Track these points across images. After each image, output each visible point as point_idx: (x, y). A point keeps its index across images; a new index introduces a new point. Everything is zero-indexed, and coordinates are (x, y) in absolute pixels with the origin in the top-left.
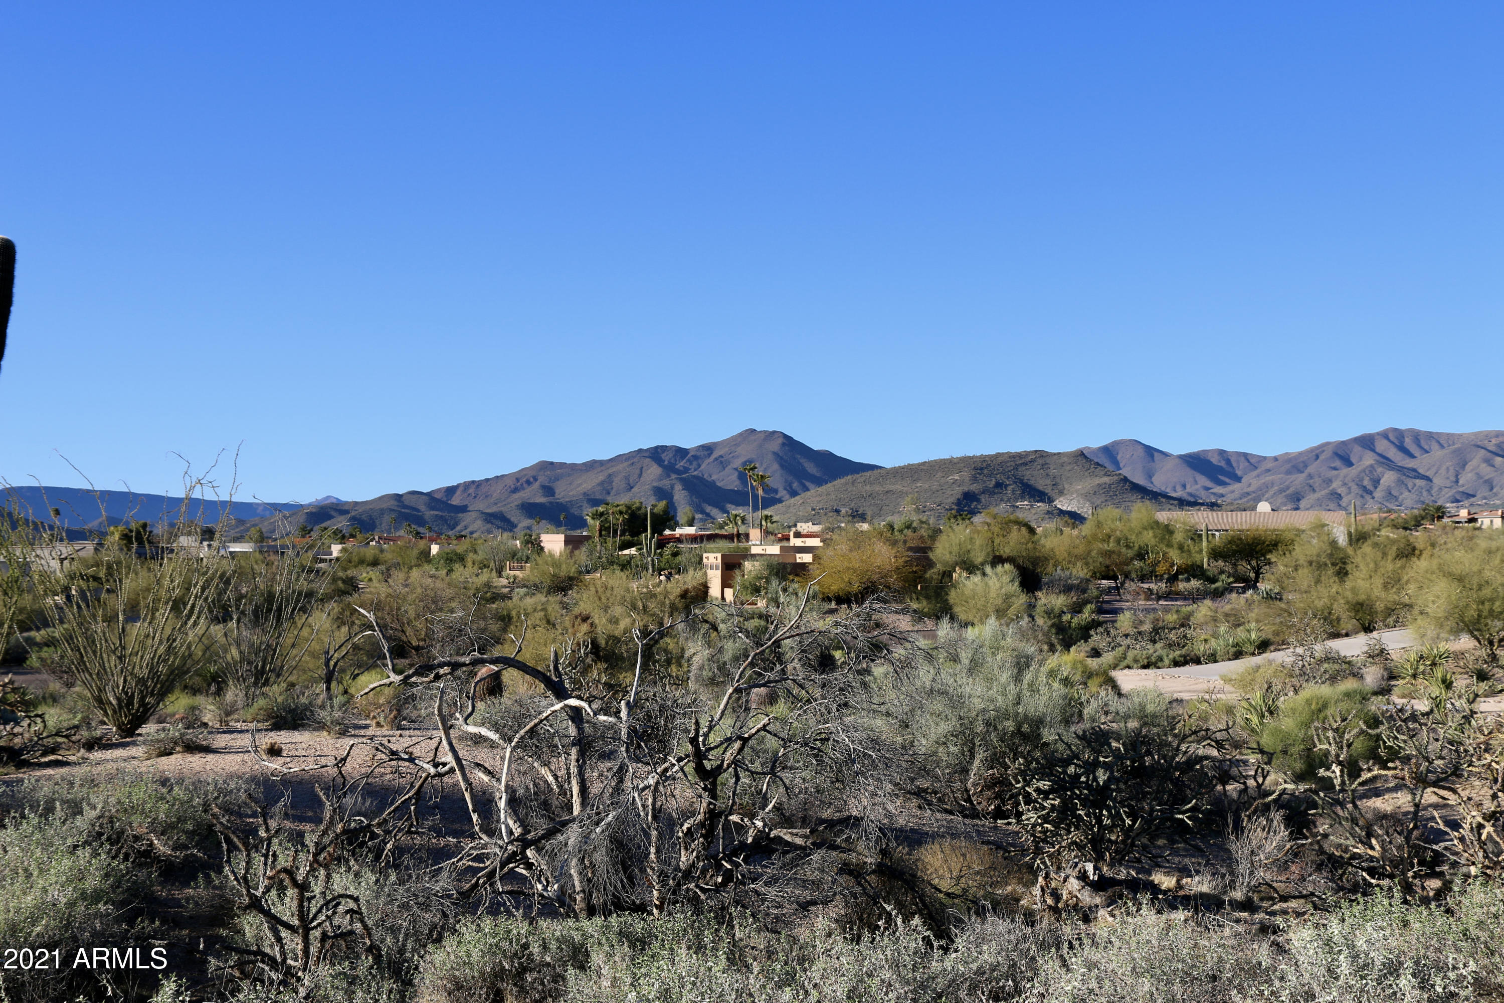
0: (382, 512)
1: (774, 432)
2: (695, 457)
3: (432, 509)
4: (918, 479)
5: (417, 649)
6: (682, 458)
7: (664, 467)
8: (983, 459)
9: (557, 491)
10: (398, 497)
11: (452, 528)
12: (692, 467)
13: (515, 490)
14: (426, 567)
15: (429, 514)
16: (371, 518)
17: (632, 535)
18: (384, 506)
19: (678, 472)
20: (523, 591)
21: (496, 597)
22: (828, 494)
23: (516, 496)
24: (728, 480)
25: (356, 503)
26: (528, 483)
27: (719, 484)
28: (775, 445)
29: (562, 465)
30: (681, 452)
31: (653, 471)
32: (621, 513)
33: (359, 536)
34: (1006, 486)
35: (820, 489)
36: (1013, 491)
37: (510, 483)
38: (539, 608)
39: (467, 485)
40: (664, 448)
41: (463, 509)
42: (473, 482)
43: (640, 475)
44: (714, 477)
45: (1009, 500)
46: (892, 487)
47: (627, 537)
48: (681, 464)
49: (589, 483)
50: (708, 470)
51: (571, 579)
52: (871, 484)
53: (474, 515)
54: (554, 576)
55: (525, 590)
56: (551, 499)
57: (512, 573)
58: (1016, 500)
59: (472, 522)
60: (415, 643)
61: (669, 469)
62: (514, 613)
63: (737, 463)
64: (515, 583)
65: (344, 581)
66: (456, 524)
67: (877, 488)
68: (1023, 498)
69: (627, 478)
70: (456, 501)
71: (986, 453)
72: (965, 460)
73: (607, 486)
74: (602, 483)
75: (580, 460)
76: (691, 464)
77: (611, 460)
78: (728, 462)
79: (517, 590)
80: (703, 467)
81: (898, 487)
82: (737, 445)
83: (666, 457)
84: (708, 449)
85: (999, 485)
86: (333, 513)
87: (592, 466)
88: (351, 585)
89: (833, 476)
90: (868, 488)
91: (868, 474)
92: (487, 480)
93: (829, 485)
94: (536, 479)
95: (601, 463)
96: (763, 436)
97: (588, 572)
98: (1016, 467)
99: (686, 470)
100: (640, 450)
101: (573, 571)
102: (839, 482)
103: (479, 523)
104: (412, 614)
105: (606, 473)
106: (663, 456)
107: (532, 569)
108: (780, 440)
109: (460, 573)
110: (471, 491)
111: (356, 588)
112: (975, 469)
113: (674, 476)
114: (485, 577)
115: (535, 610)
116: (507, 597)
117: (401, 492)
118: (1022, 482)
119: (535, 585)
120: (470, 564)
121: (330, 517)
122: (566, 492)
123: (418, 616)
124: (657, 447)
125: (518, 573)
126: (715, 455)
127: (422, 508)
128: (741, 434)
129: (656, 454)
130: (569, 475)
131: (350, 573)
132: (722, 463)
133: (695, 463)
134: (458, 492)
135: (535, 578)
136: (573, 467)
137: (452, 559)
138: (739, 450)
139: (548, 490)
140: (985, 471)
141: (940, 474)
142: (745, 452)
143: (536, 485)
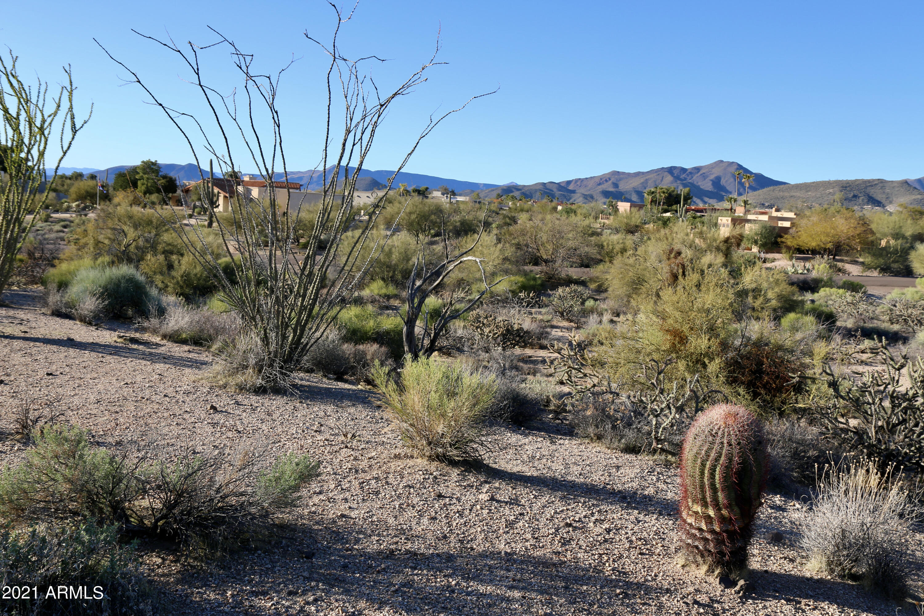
0: (536, 191)
1: (733, 162)
2: (691, 173)
3: (560, 191)
4: (809, 191)
5: (546, 261)
6: (684, 173)
7: (674, 177)
8: (848, 182)
9: (620, 186)
10: (544, 184)
11: (568, 200)
12: (688, 178)
13: (599, 184)
14: (555, 214)
15: (557, 193)
16: (531, 193)
17: (668, 206)
18: (538, 188)
19: (681, 180)
20: (609, 231)
21: (594, 234)
22: (759, 195)
23: (600, 187)
24: (707, 186)
25: (525, 186)
26: (606, 181)
27: (702, 187)
28: (732, 169)
29: (624, 173)
30: (683, 170)
31: (669, 178)
32: (664, 192)
33: (524, 200)
34: (859, 197)
35: (755, 193)
36: (863, 200)
37: (598, 180)
38: (621, 242)
39: (577, 180)
40: (675, 168)
41: (574, 192)
42: (580, 179)
43: (662, 180)
44: (699, 184)
45: (859, 205)
46: (794, 194)
47: (666, 207)
48: (683, 176)
49: (636, 183)
50: (696, 179)
51: (637, 226)
52: (783, 191)
53: (579, 195)
54: (627, 224)
55: (610, 231)
56: (616, 189)
57: (603, 221)
58: (864, 205)
59: (578, 198)
60: (545, 257)
61: (677, 178)
62: (605, 244)
63: (712, 177)
64: (603, 226)
65: (510, 218)
66: (570, 199)
67: (786, 194)
68: (868, 204)
69: (655, 181)
70: (571, 187)
71: (849, 179)
72: (837, 183)
73: (645, 184)
74: (642, 183)
75: (632, 171)
76: (688, 176)
77: (648, 172)
78: (707, 176)
79: (605, 231)
80: (694, 178)
81: (798, 194)
82: (713, 168)
83: (676, 172)
84: (698, 169)
85: (855, 196)
86: (514, 190)
87: (638, 174)
88: (514, 220)
89: (763, 187)
90: (781, 193)
91: (782, 186)
92: (587, 178)
93: (760, 191)
94: (610, 179)
95: (643, 173)
96: (727, 164)
97: (645, 223)
98: (866, 187)
99: (685, 179)
100: (663, 168)
101: (638, 222)
102: (765, 190)
103: (581, 199)
104: (544, 239)
105: (645, 178)
106: (674, 171)
107: (614, 220)
108: (736, 167)
109: (573, 219)
110: (578, 183)
111: (516, 222)
112: (842, 187)
113: (679, 182)
114: (587, 222)
115: (618, 243)
116: (599, 234)
117: (545, 181)
118: (868, 195)
119: (616, 229)
120: (579, 215)
121: (512, 192)
122: (624, 187)
123: (548, 241)
124: (671, 167)
125: (606, 221)
126: (701, 172)
127: (555, 190)
128: (715, 163)
129: (671, 170)
130: (626, 178)
131: (513, 214)
132: (704, 176)
133: (690, 176)
134: (572, 184)
135: (616, 225)
136: (629, 174)
137: (569, 212)
138: (714, 170)
139: (616, 185)
140: (848, 189)
141: (822, 189)
142: (716, 173)
143: (610, 182)
